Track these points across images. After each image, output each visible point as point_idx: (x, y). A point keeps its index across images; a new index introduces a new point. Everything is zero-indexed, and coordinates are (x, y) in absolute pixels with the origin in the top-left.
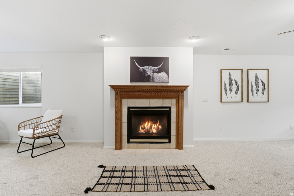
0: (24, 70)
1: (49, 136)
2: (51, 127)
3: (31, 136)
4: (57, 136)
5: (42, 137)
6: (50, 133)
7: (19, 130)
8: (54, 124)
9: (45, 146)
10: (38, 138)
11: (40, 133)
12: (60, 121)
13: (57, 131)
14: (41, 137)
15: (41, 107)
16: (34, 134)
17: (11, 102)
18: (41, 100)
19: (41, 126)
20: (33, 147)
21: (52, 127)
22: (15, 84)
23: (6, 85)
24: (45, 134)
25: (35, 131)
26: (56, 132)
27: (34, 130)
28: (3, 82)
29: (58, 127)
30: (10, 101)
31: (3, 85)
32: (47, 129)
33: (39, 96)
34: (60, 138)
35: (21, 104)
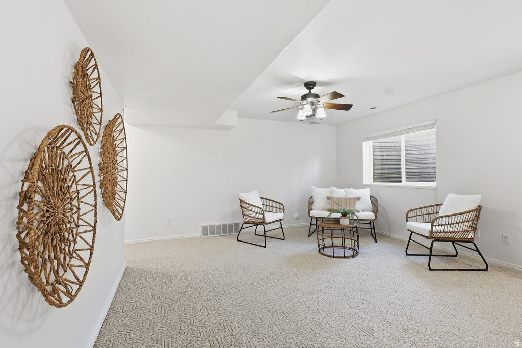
0: (408, 131)
1: (454, 241)
2: (460, 226)
3: (427, 235)
4: (471, 245)
5: (444, 239)
6: (458, 236)
7: (407, 221)
8: (466, 220)
9: (446, 257)
10: (439, 239)
11: (441, 232)
12: (477, 217)
13: (471, 235)
14: (442, 239)
15: (437, 188)
16: (432, 232)
17: (390, 180)
18: (436, 177)
19: (440, 221)
20: (431, 252)
21: (462, 227)
22: (396, 153)
23: (383, 156)
24: (450, 235)
25: (434, 227)
26: (469, 237)
27: (432, 226)
28: (380, 152)
29: (474, 228)
30: (388, 178)
31: (381, 156)
32: (453, 229)
33: (433, 170)
34: (478, 250)
35: (404, 183)
